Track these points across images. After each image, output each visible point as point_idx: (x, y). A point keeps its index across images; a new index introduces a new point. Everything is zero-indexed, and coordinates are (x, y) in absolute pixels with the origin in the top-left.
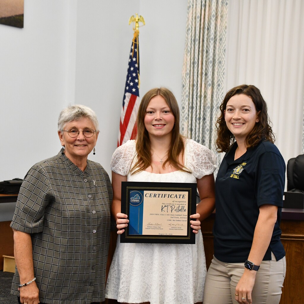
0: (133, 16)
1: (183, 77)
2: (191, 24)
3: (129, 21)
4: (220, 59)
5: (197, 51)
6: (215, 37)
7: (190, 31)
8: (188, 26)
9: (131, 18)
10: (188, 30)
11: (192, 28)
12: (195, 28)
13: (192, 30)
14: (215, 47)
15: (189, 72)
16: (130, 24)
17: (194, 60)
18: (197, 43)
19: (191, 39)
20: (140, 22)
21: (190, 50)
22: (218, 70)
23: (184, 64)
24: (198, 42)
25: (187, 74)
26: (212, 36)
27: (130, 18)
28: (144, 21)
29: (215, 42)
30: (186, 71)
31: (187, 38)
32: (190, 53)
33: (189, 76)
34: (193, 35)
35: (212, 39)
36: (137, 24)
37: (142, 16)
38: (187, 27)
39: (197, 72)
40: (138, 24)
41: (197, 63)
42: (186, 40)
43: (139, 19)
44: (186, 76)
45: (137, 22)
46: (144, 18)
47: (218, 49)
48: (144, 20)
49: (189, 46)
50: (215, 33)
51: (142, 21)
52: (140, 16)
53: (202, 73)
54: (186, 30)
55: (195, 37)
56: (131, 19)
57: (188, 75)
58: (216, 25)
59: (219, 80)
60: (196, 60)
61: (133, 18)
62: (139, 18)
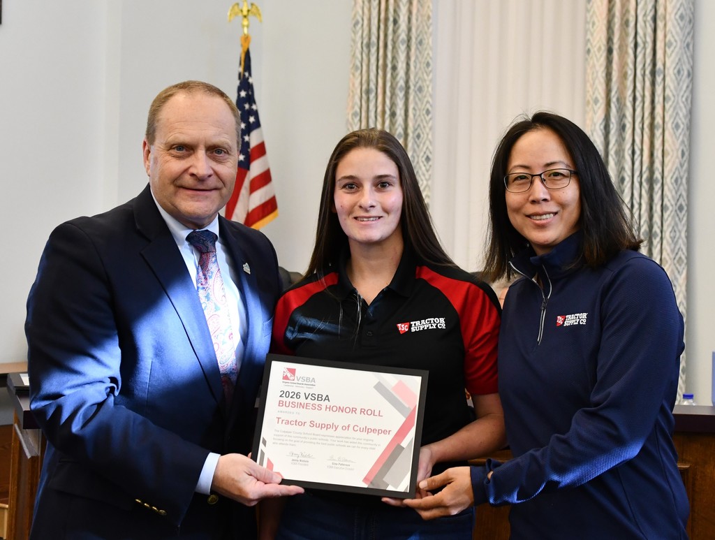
0: (238, 4)
1: (348, 120)
2: (361, 12)
3: (229, 14)
4: (420, 83)
5: (373, 68)
6: (409, 39)
7: (360, 25)
8: (355, 15)
9: (233, 7)
10: (356, 23)
11: (363, 20)
12: (370, 20)
13: (362, 25)
14: (408, 57)
15: (358, 110)
16: (230, 21)
17: (368, 85)
18: (374, 50)
19: (362, 43)
20: (251, 17)
21: (359, 65)
22: (416, 104)
23: (349, 95)
24: (375, 48)
25: (355, 114)
26: (403, 36)
27: (231, 8)
28: (260, 15)
29: (409, 47)
30: (353, 107)
31: (354, 41)
32: (359, 71)
33: (358, 118)
35: (403, 42)
36: (245, 20)
37: (256, 3)
38: (353, 19)
39: (374, 110)
40: (248, 20)
41: (375, 91)
42: (352, 44)
43: (248, 11)
44: (353, 119)
45: (245, 17)
46: (259, 8)
47: (415, 61)
48: (261, 11)
49: (357, 58)
50: (409, 30)
51: (255, 15)
52: (252, 4)
53: (384, 112)
54: (352, 26)
55: (370, 39)
56: (232, 11)
57: (356, 117)
58: (410, 12)
59: (419, 126)
60: (372, 86)
61: (236, 7)
62: (250, 8)
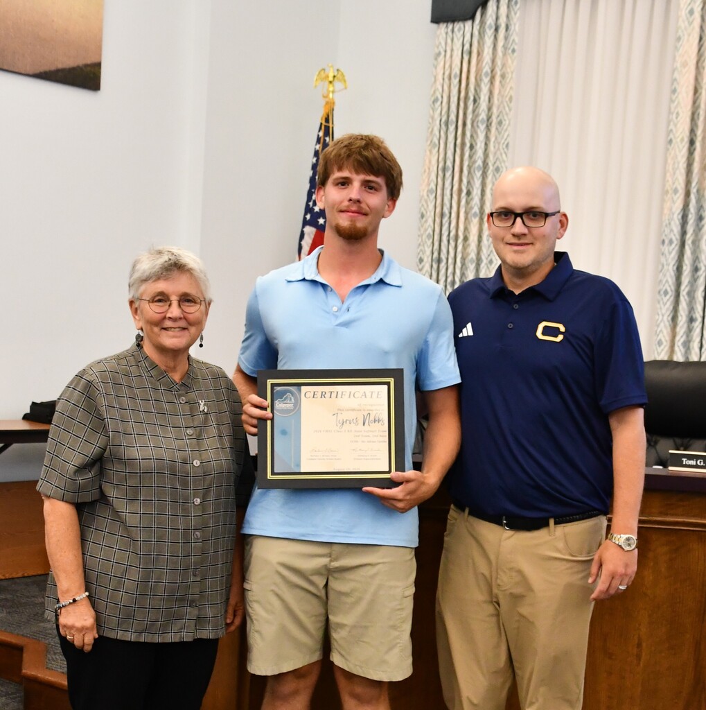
0: (324, 70)
1: (423, 196)
2: (441, 90)
3: (315, 79)
4: (498, 163)
5: (451, 146)
6: (489, 118)
7: (439, 103)
8: (434, 92)
9: (319, 73)
10: (435, 101)
11: (442, 97)
12: (449, 97)
13: (442, 103)
14: (487, 138)
15: (434, 188)
16: (316, 86)
17: (445, 163)
18: (452, 128)
19: (441, 121)
20: (336, 83)
21: (437, 142)
23: (425, 171)
24: (454, 126)
25: (430, 191)
26: (483, 116)
27: (317, 73)
28: (345, 81)
29: (488, 128)
30: (429, 184)
31: (433, 118)
32: (437, 149)
33: (434, 195)
34: (443, 112)
35: (482, 122)
36: (331, 85)
37: (342, 70)
38: (432, 96)
39: (450, 188)
40: (333, 86)
41: (451, 169)
42: (431, 121)
43: (334, 77)
44: (428, 196)
45: (331, 82)
46: (344, 74)
47: (494, 142)
48: (346, 78)
49: (435, 134)
50: (490, 109)
51: (340, 80)
52: (338, 70)
53: (460, 190)
54: (431, 103)
55: (448, 117)
56: (318, 75)
57: (432, 194)
58: (491, 92)
60: (449, 164)
61: (322, 72)
62: (336, 74)
